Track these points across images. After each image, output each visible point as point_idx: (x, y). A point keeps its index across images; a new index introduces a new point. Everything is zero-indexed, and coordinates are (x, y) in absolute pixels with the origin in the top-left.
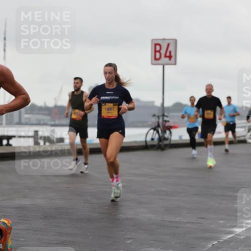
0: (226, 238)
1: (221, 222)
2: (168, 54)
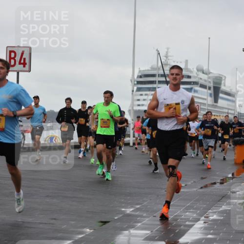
0: (77, 238)
1: (73, 222)
2: (22, 61)
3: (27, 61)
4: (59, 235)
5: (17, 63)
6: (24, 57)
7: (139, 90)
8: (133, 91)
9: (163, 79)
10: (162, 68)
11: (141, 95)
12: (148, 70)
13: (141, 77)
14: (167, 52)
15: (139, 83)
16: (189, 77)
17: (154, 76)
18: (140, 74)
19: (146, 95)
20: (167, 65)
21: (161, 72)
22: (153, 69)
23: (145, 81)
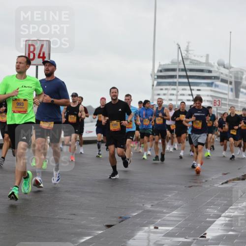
0: (96, 234)
1: (92, 218)
2: (41, 55)
3: (46, 55)
4: (79, 230)
5: (36, 56)
6: (43, 50)
7: (159, 84)
8: (153, 85)
9: (184, 73)
10: (182, 62)
11: (162, 89)
12: (169, 65)
13: (161, 71)
14: (187, 46)
15: (159, 77)
16: (210, 71)
17: (174, 70)
18: (160, 69)
19: (166, 89)
20: (187, 59)
21: (182, 67)
22: (173, 63)
23: (165, 76)
